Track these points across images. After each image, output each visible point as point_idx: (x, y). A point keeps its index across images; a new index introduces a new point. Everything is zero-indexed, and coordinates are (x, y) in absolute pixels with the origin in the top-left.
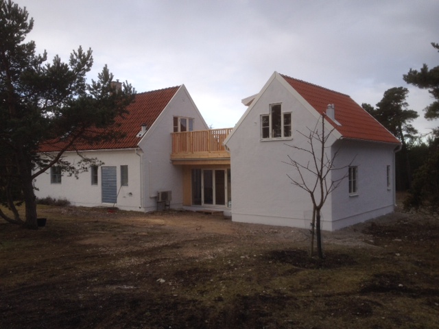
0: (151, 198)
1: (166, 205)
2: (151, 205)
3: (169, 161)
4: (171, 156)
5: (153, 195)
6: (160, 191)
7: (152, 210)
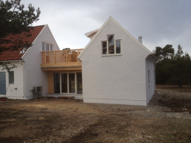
0: (30, 91)
1: (39, 95)
2: (30, 95)
3: (40, 68)
4: (41, 65)
5: (31, 89)
6: (36, 86)
7: (31, 98)
